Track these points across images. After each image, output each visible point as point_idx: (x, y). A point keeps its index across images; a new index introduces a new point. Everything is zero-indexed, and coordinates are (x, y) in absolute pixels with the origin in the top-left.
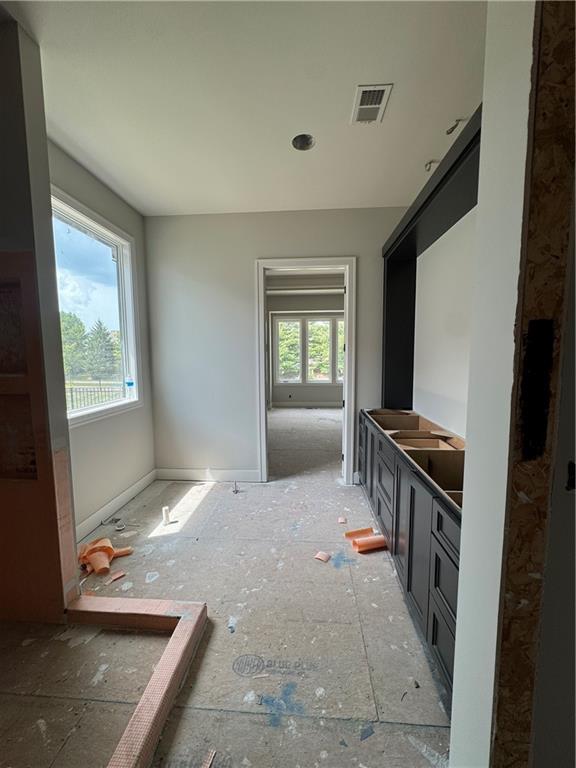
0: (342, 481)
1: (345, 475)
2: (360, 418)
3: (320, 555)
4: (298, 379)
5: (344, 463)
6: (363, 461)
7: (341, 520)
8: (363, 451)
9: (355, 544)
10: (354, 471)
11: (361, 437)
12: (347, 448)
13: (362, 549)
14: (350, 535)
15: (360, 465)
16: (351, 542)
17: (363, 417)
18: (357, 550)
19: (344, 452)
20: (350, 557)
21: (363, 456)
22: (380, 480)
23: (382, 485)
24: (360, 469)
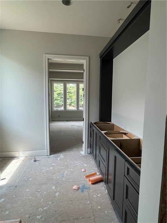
0: (83, 153)
1: (84, 150)
2: (90, 126)
3: (75, 187)
4: (62, 108)
5: (84, 145)
6: (92, 144)
7: (83, 170)
8: (92, 140)
9: (90, 180)
10: (88, 148)
11: (91, 134)
12: (85, 138)
13: (92, 183)
14: (87, 177)
15: (90, 146)
16: (88, 180)
17: (92, 125)
18: (91, 183)
19: (84, 140)
20: (88, 187)
21: (92, 142)
22: (100, 152)
23: (100, 154)
24: (90, 147)
